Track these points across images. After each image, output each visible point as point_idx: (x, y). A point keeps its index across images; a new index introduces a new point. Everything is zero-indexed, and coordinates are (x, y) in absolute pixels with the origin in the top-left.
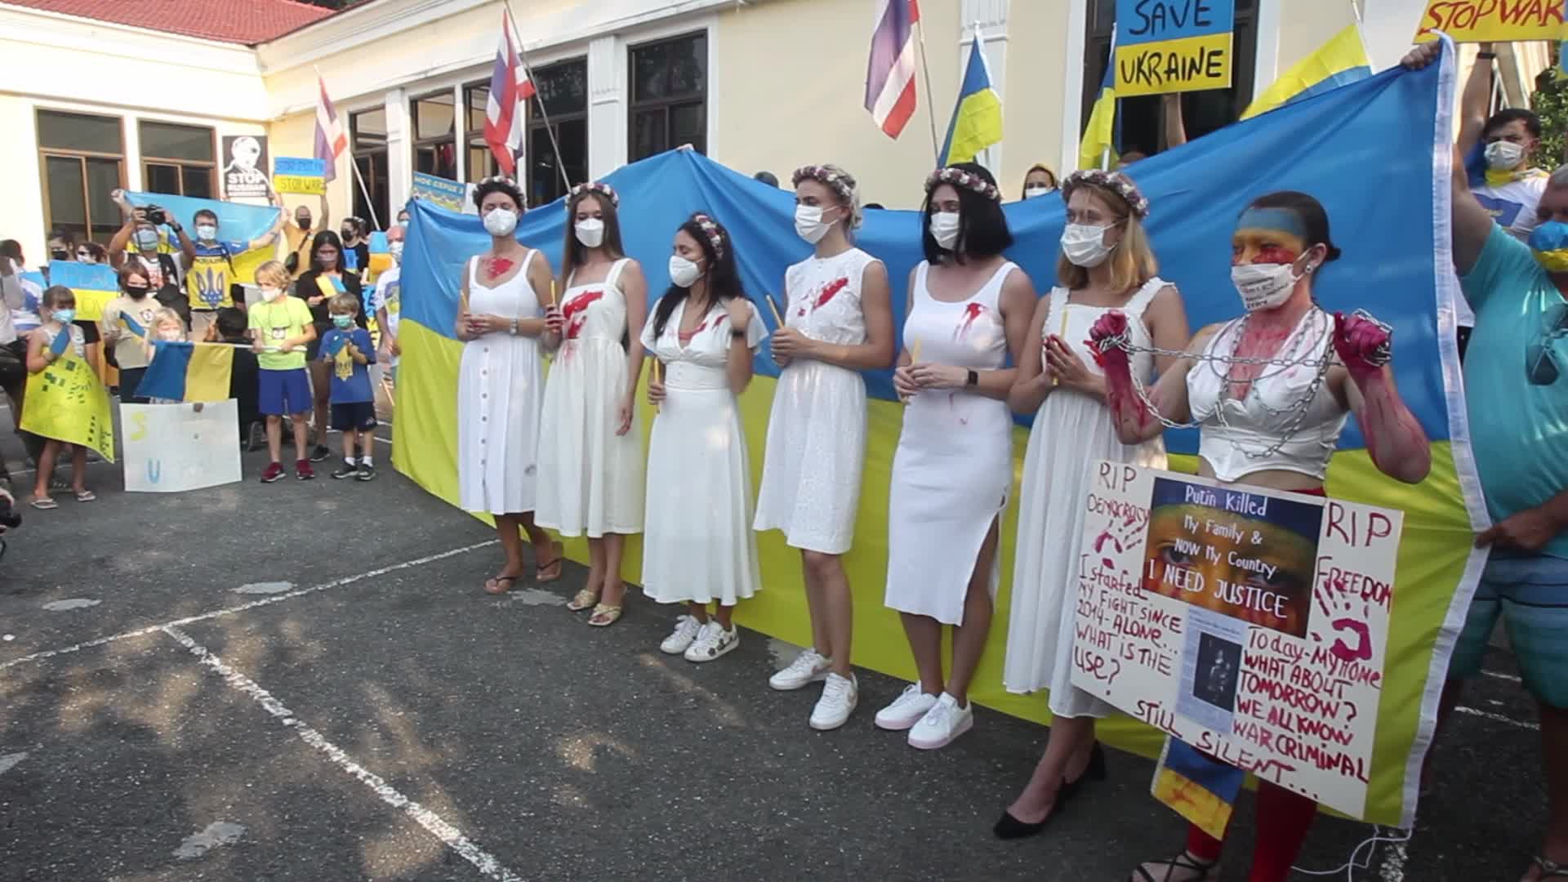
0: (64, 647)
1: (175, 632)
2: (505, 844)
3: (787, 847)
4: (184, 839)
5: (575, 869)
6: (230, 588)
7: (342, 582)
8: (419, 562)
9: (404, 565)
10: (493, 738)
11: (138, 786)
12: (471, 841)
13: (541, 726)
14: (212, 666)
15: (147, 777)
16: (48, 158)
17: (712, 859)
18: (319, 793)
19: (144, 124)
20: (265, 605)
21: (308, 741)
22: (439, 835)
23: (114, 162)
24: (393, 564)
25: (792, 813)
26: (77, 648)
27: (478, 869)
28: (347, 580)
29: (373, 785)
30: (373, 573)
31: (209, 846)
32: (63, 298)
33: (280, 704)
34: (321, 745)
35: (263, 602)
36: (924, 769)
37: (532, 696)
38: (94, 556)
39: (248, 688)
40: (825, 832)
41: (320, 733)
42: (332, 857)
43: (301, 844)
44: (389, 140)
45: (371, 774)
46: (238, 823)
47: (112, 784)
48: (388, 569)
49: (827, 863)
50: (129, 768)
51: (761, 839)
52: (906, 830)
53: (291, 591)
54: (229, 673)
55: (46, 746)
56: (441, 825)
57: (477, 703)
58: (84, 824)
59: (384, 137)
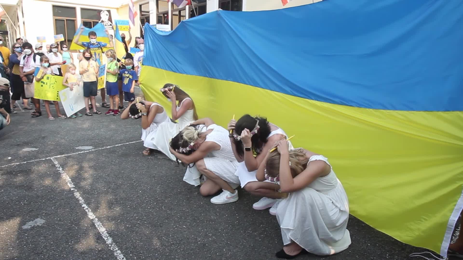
0: (22, 162)
1: (54, 160)
2: (117, 235)
3: (207, 246)
4: (27, 223)
5: (135, 246)
6: (75, 147)
7: (107, 147)
8: (132, 143)
9: (128, 143)
10: (129, 200)
11: (23, 205)
12: (108, 233)
13: (145, 197)
14: (59, 170)
15: (26, 203)
16: (56, 20)
17: (180, 248)
18: (71, 212)
19: (82, 9)
20: (83, 153)
21: (75, 196)
22: (99, 230)
23: (74, 21)
24: (125, 143)
25: (213, 235)
26: (26, 162)
27: (106, 242)
28: (109, 147)
29: (87, 211)
30: (117, 145)
31: (33, 226)
32: (46, 60)
33: (73, 184)
34: (78, 197)
35: (82, 152)
36: (264, 224)
37: (147, 187)
38: (43, 136)
39: (66, 178)
40: (221, 242)
41: (80, 194)
42: (65, 233)
43: (58, 228)
44: (150, 13)
45: (88, 208)
46: (44, 219)
47: (16, 204)
48: (122, 144)
49: (218, 254)
50: (23, 200)
51: (199, 243)
52: (250, 246)
53: (92, 149)
54: (63, 173)
55: (4, 191)
56: (101, 226)
57: (129, 188)
58: (3, 215)
59: (148, 12)
